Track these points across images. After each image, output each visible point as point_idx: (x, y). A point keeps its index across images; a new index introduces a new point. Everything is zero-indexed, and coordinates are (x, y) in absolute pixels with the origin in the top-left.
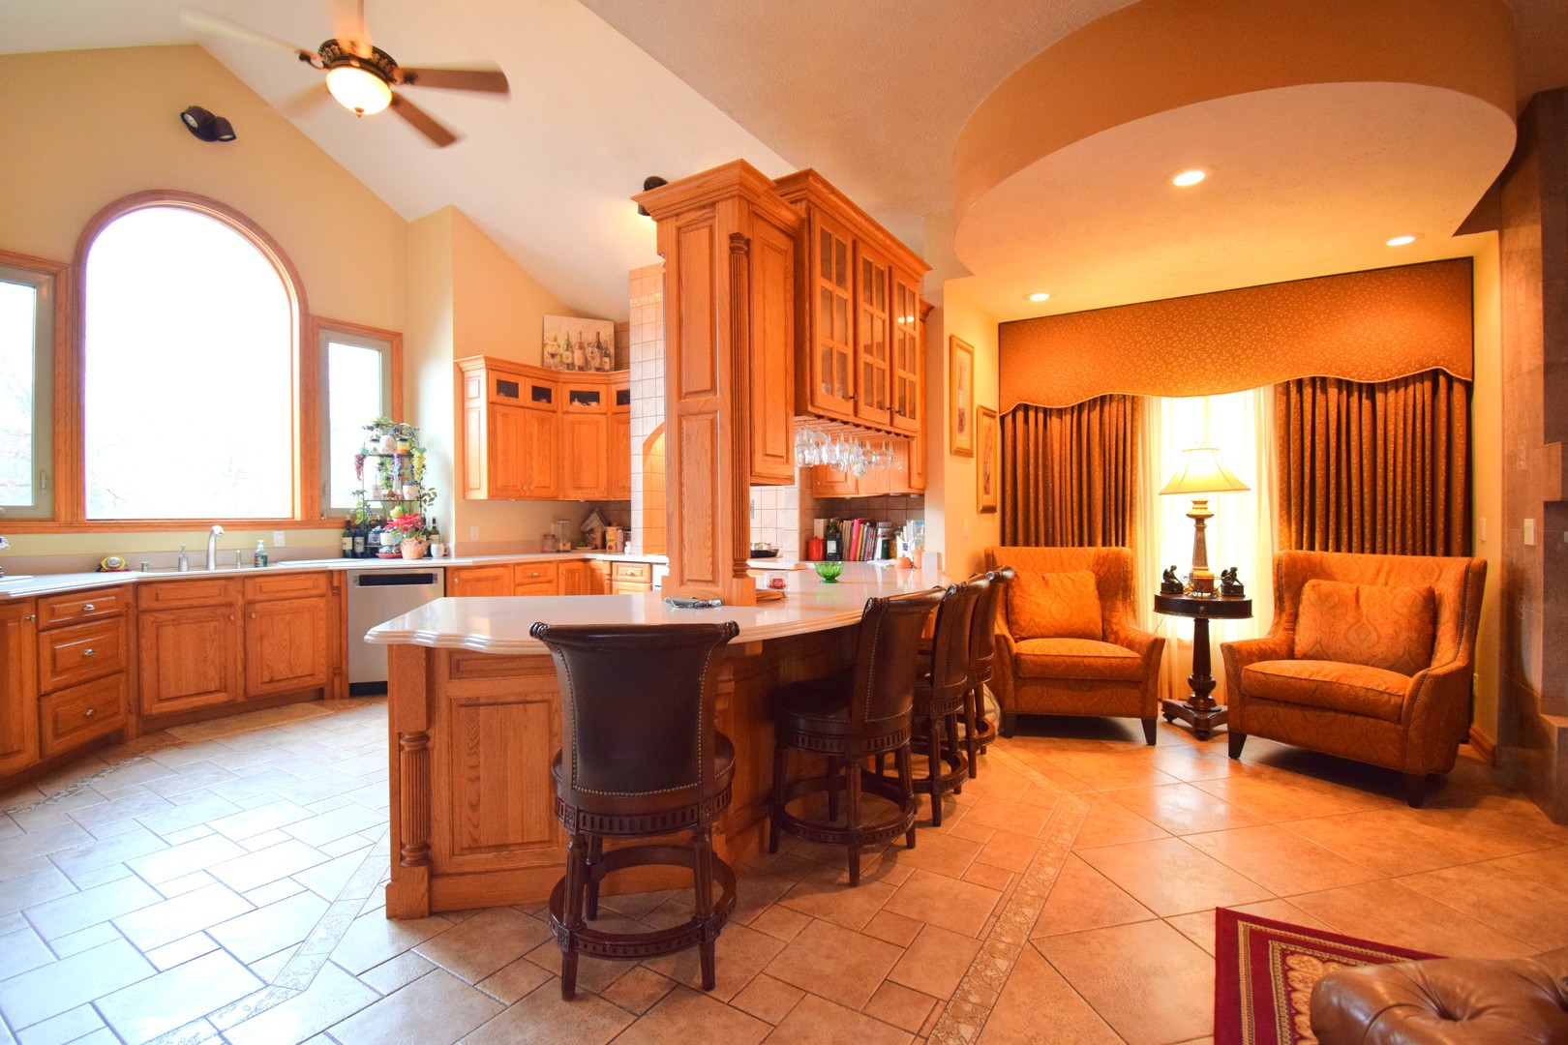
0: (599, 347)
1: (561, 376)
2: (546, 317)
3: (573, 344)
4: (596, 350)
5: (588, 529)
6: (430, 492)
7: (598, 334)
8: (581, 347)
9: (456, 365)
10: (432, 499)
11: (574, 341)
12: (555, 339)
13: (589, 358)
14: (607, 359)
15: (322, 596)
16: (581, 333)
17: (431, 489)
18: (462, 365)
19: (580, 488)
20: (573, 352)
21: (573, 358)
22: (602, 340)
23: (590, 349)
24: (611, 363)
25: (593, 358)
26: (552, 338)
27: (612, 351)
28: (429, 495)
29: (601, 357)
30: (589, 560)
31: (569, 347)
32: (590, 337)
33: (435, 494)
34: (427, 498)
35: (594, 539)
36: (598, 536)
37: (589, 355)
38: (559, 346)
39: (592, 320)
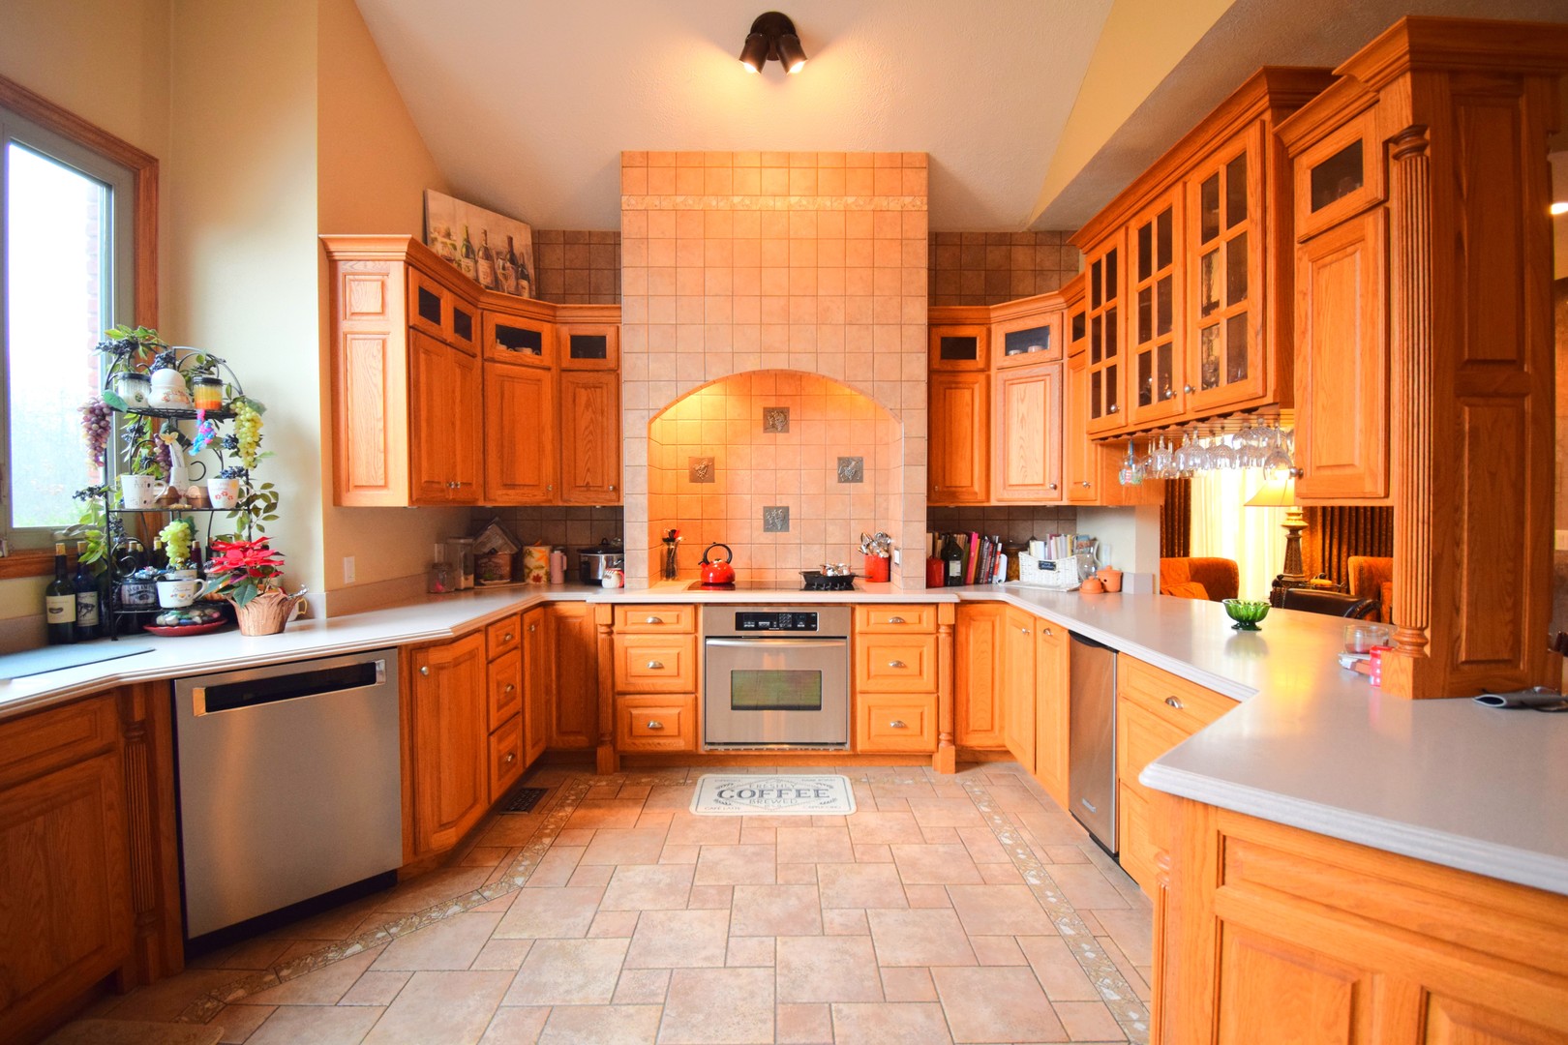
0: (513, 260)
1: (483, 299)
2: (431, 193)
3: (476, 250)
4: (508, 264)
5: (486, 550)
6: (266, 492)
7: (510, 240)
8: (488, 256)
9: (323, 244)
10: (271, 507)
11: (477, 242)
12: (448, 235)
13: (500, 277)
14: (525, 283)
15: (106, 751)
16: (485, 233)
17: (266, 486)
18: (333, 247)
19: (513, 486)
20: (476, 262)
21: (477, 271)
22: (516, 251)
23: (501, 262)
24: (530, 290)
25: (506, 277)
26: (443, 231)
27: (531, 271)
28: (263, 496)
29: (517, 279)
30: (552, 603)
31: (469, 251)
32: (498, 242)
33: (275, 495)
34: (260, 504)
35: (498, 566)
36: (503, 560)
37: (500, 271)
38: (455, 248)
39: (501, 217)
